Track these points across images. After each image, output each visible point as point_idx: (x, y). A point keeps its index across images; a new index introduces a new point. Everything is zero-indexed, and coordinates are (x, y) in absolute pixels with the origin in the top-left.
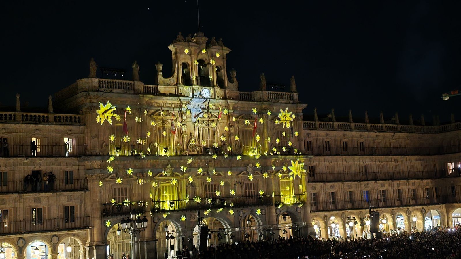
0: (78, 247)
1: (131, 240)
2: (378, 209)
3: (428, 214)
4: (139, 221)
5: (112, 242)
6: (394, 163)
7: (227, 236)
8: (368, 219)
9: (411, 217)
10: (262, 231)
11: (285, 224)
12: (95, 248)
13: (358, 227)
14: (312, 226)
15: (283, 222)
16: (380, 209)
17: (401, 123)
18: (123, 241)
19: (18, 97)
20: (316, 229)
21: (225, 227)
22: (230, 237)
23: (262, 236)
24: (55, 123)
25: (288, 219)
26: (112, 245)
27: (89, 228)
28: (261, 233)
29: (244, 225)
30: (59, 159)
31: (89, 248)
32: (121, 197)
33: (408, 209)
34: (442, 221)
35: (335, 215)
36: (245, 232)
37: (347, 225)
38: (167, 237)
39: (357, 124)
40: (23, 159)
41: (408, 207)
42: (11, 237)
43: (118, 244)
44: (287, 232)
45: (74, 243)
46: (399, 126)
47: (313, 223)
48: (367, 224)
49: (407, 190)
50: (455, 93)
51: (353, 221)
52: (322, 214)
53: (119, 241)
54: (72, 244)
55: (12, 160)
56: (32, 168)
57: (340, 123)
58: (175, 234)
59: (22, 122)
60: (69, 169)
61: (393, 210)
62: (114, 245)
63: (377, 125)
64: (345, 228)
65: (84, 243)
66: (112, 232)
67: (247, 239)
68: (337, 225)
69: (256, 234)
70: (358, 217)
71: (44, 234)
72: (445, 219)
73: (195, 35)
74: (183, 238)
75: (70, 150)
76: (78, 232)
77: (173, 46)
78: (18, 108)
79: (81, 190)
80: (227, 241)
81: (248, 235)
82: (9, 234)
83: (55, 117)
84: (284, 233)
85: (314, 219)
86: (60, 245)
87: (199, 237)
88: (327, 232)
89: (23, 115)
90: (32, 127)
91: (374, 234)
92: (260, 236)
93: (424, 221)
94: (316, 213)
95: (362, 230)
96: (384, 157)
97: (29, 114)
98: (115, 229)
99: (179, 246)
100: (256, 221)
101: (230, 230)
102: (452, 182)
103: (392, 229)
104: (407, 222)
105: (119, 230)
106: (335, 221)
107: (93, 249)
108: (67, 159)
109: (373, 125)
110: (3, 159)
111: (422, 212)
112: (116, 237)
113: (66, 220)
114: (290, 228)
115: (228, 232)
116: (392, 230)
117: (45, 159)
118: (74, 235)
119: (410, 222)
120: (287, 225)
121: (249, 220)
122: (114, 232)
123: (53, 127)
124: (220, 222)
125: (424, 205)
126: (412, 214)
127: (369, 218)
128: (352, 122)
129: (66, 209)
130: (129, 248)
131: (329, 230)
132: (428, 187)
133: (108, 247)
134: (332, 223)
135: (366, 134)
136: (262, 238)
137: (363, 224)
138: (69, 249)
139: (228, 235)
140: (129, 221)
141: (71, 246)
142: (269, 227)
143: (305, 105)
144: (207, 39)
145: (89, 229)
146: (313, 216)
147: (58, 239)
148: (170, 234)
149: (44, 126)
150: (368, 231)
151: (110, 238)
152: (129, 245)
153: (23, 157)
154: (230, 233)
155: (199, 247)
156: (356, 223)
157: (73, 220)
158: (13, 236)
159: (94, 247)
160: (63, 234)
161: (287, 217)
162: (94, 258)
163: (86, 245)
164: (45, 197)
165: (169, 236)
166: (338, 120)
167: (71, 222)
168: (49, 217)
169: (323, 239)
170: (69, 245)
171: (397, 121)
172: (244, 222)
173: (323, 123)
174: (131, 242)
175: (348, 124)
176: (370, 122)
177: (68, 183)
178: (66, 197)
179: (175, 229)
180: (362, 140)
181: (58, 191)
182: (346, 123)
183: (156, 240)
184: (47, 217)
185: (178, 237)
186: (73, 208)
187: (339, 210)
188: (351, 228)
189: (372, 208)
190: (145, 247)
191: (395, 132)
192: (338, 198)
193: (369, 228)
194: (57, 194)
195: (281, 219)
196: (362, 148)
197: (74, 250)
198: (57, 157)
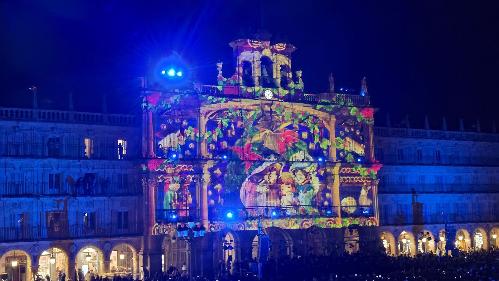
0: (131, 255)
1: (187, 249)
2: (454, 225)
4: (196, 229)
5: (167, 250)
6: (474, 174)
7: (288, 248)
8: (442, 235)
9: (491, 234)
10: (326, 244)
11: (352, 238)
12: (149, 257)
14: (381, 241)
15: (349, 235)
16: (457, 224)
17: (482, 131)
18: (177, 249)
19: (71, 96)
20: (385, 244)
21: (287, 239)
22: (292, 250)
23: (327, 249)
24: (109, 123)
25: (355, 233)
26: (167, 254)
27: (143, 235)
29: (307, 236)
30: (113, 161)
31: (142, 256)
33: (488, 225)
35: (407, 230)
36: (307, 244)
37: (419, 241)
38: (225, 246)
39: (434, 131)
40: (75, 161)
41: (488, 223)
42: (62, 242)
43: (172, 253)
44: (353, 247)
45: (127, 250)
46: (481, 134)
47: (382, 238)
48: (441, 240)
49: (487, 204)
51: (427, 236)
52: (392, 228)
53: (174, 250)
54: (125, 251)
55: (64, 162)
56: (85, 171)
57: (414, 130)
58: (233, 245)
59: (74, 121)
60: (123, 172)
61: (471, 225)
62: (168, 253)
63: (455, 132)
64: (417, 244)
65: (138, 251)
66: (167, 240)
67: (310, 252)
68: (409, 241)
69: (319, 247)
70: (432, 232)
71: (97, 240)
73: (258, 31)
74: (242, 249)
76: (132, 239)
77: (234, 43)
78: (71, 106)
79: (136, 195)
80: (288, 253)
81: (311, 249)
82: (61, 239)
83: (109, 117)
84: (351, 248)
85: (383, 234)
86: (113, 252)
87: (259, 248)
88: (397, 247)
89: (75, 115)
90: (85, 126)
91: (450, 252)
92: (324, 250)
94: (386, 227)
95: (436, 246)
96: (462, 168)
97: (82, 113)
98: (170, 237)
99: (237, 257)
100: (320, 233)
101: (292, 242)
103: (470, 246)
104: (486, 240)
105: (174, 238)
106: (407, 236)
107: (147, 258)
109: (452, 132)
110: (55, 160)
112: (170, 246)
113: (119, 226)
114: (357, 242)
115: (290, 244)
116: (469, 248)
117: (98, 161)
118: (127, 242)
119: (489, 239)
120: (354, 239)
121: (312, 232)
122: (169, 240)
123: (107, 128)
124: (281, 234)
126: (492, 231)
127: (445, 234)
128: (428, 129)
129: (119, 214)
130: (184, 257)
131: (399, 246)
133: (163, 256)
134: (403, 239)
135: (443, 142)
136: (326, 252)
137: (437, 240)
138: (122, 257)
139: (290, 247)
140: (186, 228)
141: (124, 254)
142: (334, 240)
143: (376, 110)
144: (271, 36)
145: (143, 237)
146: (383, 230)
147: (110, 246)
148: (228, 244)
149: (98, 126)
150: (442, 248)
151: (165, 247)
152: (184, 254)
153: (75, 158)
154: (291, 246)
155: (259, 258)
156: (430, 239)
157: (126, 226)
158: (64, 242)
159: (148, 255)
160: (116, 241)
161: (354, 230)
162: (148, 268)
163: (140, 253)
164: (98, 201)
165: (227, 246)
166: (412, 127)
167: (124, 228)
168: (102, 222)
169: (393, 255)
170: (122, 253)
171: (479, 128)
172: (307, 234)
173: (396, 129)
174: (186, 251)
175: (424, 130)
176: (449, 129)
177: (121, 188)
178: (120, 202)
179: (233, 239)
180: (438, 149)
181: (111, 196)
182: (421, 130)
183: (213, 251)
184: (100, 222)
185: (236, 247)
186: (126, 214)
187: (411, 224)
188: (423, 244)
189: (448, 223)
190: (202, 257)
191: (475, 140)
192: (410, 211)
193: (444, 245)
194: (110, 198)
195: (347, 232)
196: (439, 157)
197: (127, 258)
198: (111, 160)
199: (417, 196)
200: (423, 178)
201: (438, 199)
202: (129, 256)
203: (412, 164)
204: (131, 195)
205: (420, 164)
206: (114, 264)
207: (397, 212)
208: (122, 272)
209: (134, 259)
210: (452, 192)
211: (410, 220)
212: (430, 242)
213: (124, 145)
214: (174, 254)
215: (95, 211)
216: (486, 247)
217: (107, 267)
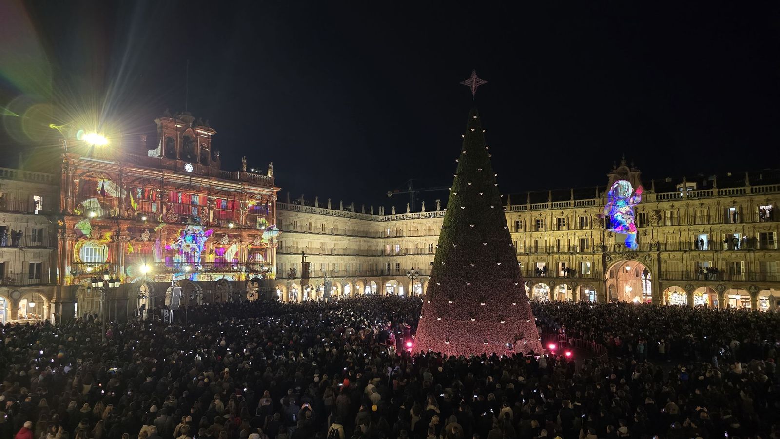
1: (101, 298)
2: (331, 278)
3: (368, 284)
4: (112, 281)
5: (81, 299)
6: (347, 242)
7: (198, 297)
8: (322, 286)
9: (356, 285)
10: (231, 294)
12: (61, 305)
13: (314, 293)
14: (276, 291)
15: (251, 286)
16: (333, 278)
17: (355, 211)
18: (92, 298)
20: (279, 293)
21: (197, 289)
22: (201, 298)
23: (231, 298)
24: (24, 179)
25: (256, 285)
26: (80, 302)
27: (56, 285)
28: (231, 296)
29: (215, 287)
30: (27, 216)
31: (54, 304)
32: (93, 257)
33: (354, 279)
34: (378, 289)
35: (296, 283)
36: (215, 294)
37: (305, 291)
38: (140, 296)
39: (321, 209)
43: (86, 301)
44: (254, 295)
46: (354, 214)
47: (277, 288)
48: (321, 290)
50: (397, 192)
51: (311, 288)
52: (285, 281)
53: (88, 299)
54: (36, 300)
57: (307, 207)
58: (147, 294)
60: (39, 226)
61: (342, 280)
63: (337, 211)
64: (303, 293)
65: (49, 299)
66: (81, 290)
68: (297, 291)
69: (225, 296)
70: (315, 284)
71: (5, 289)
72: (380, 288)
73: (182, 113)
74: (155, 298)
75: (39, 207)
76: (44, 288)
77: (159, 120)
79: (50, 248)
80: (198, 301)
81: (218, 298)
83: (25, 174)
84: (251, 296)
85: (278, 285)
86: (22, 300)
87: (171, 297)
91: (327, 299)
92: (229, 298)
93: (365, 289)
94: (281, 280)
95: (317, 295)
98: (84, 287)
99: (150, 305)
100: (227, 285)
101: (202, 292)
102: (388, 260)
104: (352, 290)
105: (89, 288)
106: (296, 287)
107: (59, 306)
108: (36, 216)
109: (334, 211)
111: (364, 282)
112: (85, 295)
113: (31, 277)
114: (257, 292)
116: (340, 296)
118: (39, 291)
120: (254, 289)
121: (220, 284)
122: (84, 290)
123: (22, 184)
124: (193, 285)
125: (367, 276)
126: (357, 283)
128: (317, 207)
129: (32, 265)
130: (98, 305)
131: (290, 294)
132: (370, 263)
133: (76, 304)
134: (293, 289)
135: (328, 218)
136: (231, 300)
137: (318, 290)
140: (101, 280)
141: (34, 302)
142: (238, 291)
143: (279, 189)
144: (194, 119)
145: (56, 287)
146: (278, 283)
147: (19, 295)
148: (143, 294)
149: (11, 181)
150: (321, 296)
151: (79, 296)
152: (99, 303)
154: (201, 295)
157: (38, 277)
159: (60, 303)
160: (26, 290)
161: (255, 282)
162: (60, 315)
163: (52, 301)
164: (9, 252)
165: (141, 295)
166: (306, 205)
167: (35, 278)
168: (11, 272)
169: (284, 301)
170: (32, 301)
171: (353, 209)
172: (216, 285)
173: (293, 205)
174: (101, 300)
175: (314, 208)
176: (332, 208)
177: (35, 241)
178: (33, 254)
179: (147, 290)
180: (324, 222)
181: (23, 248)
182: (312, 207)
183: (127, 299)
184: (9, 273)
185: (150, 297)
186: (39, 265)
187: (300, 278)
188: (308, 293)
189: (326, 277)
190: (116, 305)
191: (350, 218)
192: (299, 269)
193: (323, 294)
194: (22, 250)
195: (249, 284)
196: (323, 228)
197: (37, 306)
198: (24, 214)
199: (305, 257)
200: (311, 243)
201: (321, 259)
202: (41, 303)
203: (304, 233)
204: (45, 248)
205: (309, 233)
206: (23, 311)
207: (290, 269)
208: (31, 319)
209: (45, 307)
210: (331, 255)
211: (299, 275)
212: (312, 291)
213: (41, 201)
214: (88, 302)
215: (4, 262)
216: (351, 295)
217: (14, 315)
